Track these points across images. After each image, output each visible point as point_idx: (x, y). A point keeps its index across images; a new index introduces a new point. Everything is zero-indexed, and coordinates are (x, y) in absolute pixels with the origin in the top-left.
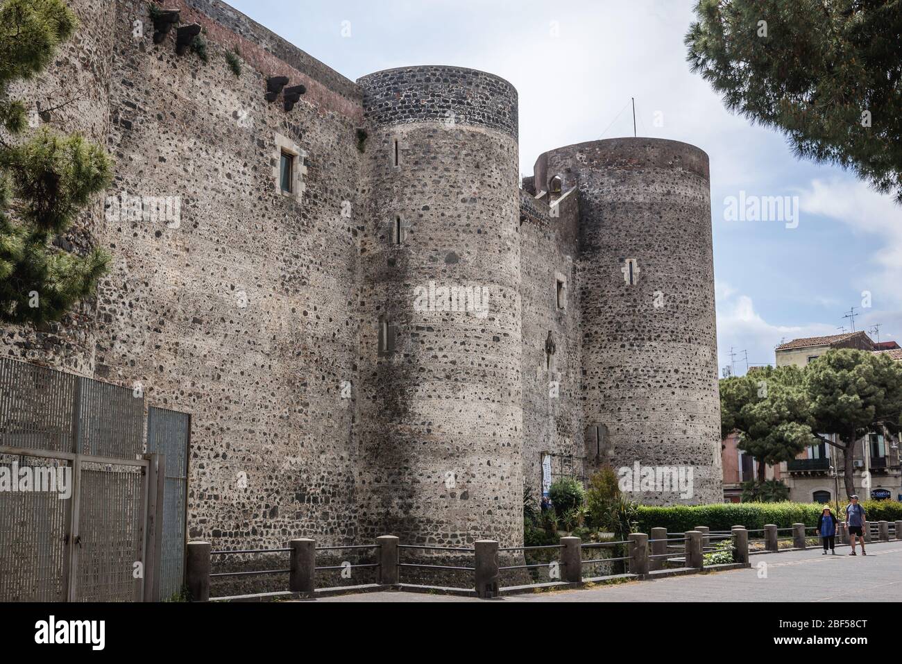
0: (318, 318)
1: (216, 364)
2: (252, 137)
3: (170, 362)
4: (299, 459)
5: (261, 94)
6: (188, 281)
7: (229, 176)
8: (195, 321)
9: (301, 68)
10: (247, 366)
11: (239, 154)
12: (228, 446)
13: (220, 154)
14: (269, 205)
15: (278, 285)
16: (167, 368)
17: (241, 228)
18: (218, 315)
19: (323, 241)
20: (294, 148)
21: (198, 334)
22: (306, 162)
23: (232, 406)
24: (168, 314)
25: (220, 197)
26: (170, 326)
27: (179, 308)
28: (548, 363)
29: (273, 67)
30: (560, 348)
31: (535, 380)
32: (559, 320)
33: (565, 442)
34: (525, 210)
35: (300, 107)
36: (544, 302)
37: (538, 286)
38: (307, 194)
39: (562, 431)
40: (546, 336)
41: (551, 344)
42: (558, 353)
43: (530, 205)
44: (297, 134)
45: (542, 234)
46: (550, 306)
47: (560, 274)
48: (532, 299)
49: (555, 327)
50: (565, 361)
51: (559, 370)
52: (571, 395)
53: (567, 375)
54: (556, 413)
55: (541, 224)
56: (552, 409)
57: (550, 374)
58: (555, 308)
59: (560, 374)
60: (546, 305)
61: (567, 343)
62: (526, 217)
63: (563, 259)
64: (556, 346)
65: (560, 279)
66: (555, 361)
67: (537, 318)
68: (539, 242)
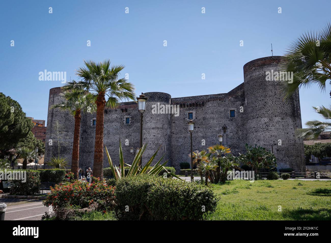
0: (134, 140)
2: (120, 119)
4: (130, 161)
5: (121, 112)
7: (115, 125)
8: (110, 145)
9: (131, 104)
11: (117, 122)
12: (115, 160)
13: (114, 123)
14: (123, 127)
15: (125, 137)
17: (118, 132)
18: (113, 144)
19: (135, 128)
20: (128, 117)
21: (110, 147)
22: (131, 118)
23: (116, 155)
25: (114, 129)
28: (225, 132)
29: (124, 107)
30: (232, 127)
31: (216, 137)
32: (231, 120)
33: (235, 150)
34: (210, 99)
35: (130, 110)
36: (221, 118)
37: (218, 115)
38: (131, 122)
39: (233, 148)
40: (222, 126)
41: (225, 127)
42: (230, 129)
43: (213, 97)
44: (129, 114)
45: (221, 101)
46: (225, 118)
47: (232, 108)
48: (214, 119)
49: (229, 122)
50: (235, 130)
51: (231, 133)
52: (239, 138)
53: (237, 133)
54: (229, 144)
55: (220, 99)
56: (226, 143)
57: (225, 135)
58: (229, 118)
59: (232, 134)
60: (223, 118)
61: (237, 125)
62: (211, 100)
63: (234, 104)
64: (228, 127)
65: (232, 110)
66: (228, 131)
67: (217, 123)
68: (218, 104)
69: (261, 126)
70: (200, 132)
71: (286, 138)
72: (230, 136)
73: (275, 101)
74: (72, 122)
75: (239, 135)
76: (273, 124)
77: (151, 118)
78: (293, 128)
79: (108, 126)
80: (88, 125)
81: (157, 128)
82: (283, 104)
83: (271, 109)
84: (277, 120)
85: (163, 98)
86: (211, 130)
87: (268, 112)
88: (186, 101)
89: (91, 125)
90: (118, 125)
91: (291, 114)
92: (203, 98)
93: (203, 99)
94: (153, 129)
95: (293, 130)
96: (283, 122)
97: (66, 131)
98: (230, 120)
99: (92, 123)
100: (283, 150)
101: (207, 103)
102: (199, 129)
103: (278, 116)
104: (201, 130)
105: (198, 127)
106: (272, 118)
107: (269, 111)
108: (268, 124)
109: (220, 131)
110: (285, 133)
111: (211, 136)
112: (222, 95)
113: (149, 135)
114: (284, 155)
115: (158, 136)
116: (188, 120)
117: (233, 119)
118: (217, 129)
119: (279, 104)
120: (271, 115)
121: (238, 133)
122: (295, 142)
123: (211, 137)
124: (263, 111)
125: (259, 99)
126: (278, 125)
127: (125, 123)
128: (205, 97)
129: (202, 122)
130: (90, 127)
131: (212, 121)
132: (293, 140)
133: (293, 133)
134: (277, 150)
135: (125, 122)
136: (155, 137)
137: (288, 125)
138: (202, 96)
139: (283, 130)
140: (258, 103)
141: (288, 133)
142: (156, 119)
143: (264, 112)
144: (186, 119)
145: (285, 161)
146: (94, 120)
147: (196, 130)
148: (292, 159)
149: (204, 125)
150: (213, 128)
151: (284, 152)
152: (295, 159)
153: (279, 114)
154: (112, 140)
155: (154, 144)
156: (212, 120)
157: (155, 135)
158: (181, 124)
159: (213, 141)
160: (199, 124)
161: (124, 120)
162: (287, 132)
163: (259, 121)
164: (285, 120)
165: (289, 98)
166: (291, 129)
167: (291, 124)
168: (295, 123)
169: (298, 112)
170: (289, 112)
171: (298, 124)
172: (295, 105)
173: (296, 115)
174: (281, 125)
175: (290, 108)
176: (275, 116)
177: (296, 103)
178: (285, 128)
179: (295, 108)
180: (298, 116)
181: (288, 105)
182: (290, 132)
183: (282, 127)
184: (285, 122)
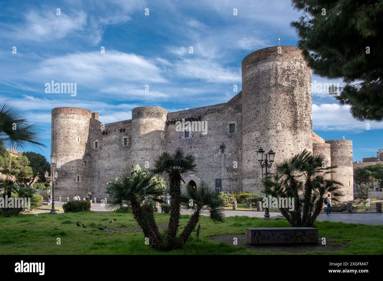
0: (131, 163)
1: (113, 175)
2: (119, 140)
3: (107, 176)
5: (120, 132)
6: (109, 165)
7: (115, 148)
10: (118, 174)
11: (116, 143)
13: (113, 145)
14: (122, 149)
16: (107, 177)
17: (117, 154)
20: (126, 137)
21: (111, 171)
22: (129, 138)
24: (107, 170)
25: (113, 151)
26: (107, 171)
27: (108, 168)
28: (223, 152)
29: (122, 126)
30: (231, 145)
31: (213, 159)
32: (230, 136)
33: (233, 174)
34: (208, 111)
35: (127, 130)
36: (219, 134)
37: (216, 130)
38: (129, 144)
39: (231, 171)
40: (220, 144)
41: (223, 146)
42: (229, 147)
43: (211, 109)
44: (127, 134)
45: (219, 114)
46: (224, 134)
47: (232, 122)
48: (211, 136)
49: (228, 139)
50: (234, 149)
51: (229, 152)
52: (238, 159)
53: (236, 153)
54: (226, 166)
55: (218, 111)
56: (223, 165)
57: (223, 155)
58: (227, 134)
59: (231, 153)
60: (221, 135)
61: (237, 142)
62: (208, 113)
63: (234, 116)
64: (226, 146)
65: (232, 123)
66: (227, 150)
67: (215, 141)
68: (217, 117)
69: (252, 143)
70: (196, 152)
72: (228, 157)
74: (71, 145)
75: (238, 155)
76: (265, 139)
77: (139, 138)
78: (292, 144)
79: (108, 148)
80: (91, 148)
81: (146, 149)
82: (280, 112)
83: (264, 120)
84: (270, 133)
85: (152, 113)
86: (207, 150)
87: (260, 124)
88: (182, 116)
89: (94, 148)
90: (117, 146)
91: (290, 124)
92: (200, 110)
93: (200, 112)
94: (141, 150)
95: (291, 146)
96: (278, 136)
97: (66, 155)
98: (228, 137)
99: (94, 145)
101: (204, 116)
102: (195, 149)
104: (198, 150)
105: (194, 147)
106: (264, 131)
107: (261, 122)
108: (259, 139)
109: (218, 150)
110: (280, 151)
111: (208, 157)
112: (221, 105)
113: (137, 157)
115: (147, 159)
116: (184, 138)
117: (232, 135)
118: (214, 148)
119: (274, 113)
120: (263, 128)
121: (238, 153)
123: (207, 159)
124: (255, 123)
125: (251, 107)
127: (123, 145)
128: (202, 110)
129: (198, 141)
130: (93, 150)
131: (209, 139)
135: (123, 143)
136: (143, 159)
137: (285, 139)
138: (199, 109)
140: (250, 113)
141: (283, 151)
142: (145, 139)
143: (256, 125)
144: (182, 137)
146: (96, 143)
147: (192, 150)
149: (201, 144)
150: (210, 148)
153: (274, 126)
154: (112, 163)
155: (143, 167)
156: (209, 137)
157: (143, 157)
158: (177, 143)
159: (209, 164)
160: (196, 143)
161: (122, 142)
162: (283, 149)
163: (250, 136)
164: (281, 134)
165: (289, 103)
166: (289, 145)
167: (289, 139)
168: (296, 137)
169: (302, 123)
170: (287, 122)
171: (300, 138)
172: (299, 113)
173: (298, 126)
174: (275, 140)
175: (290, 117)
176: (268, 129)
177: (301, 110)
178: (280, 144)
179: (298, 116)
180: (302, 128)
181: (287, 113)
182: (287, 149)
183: (276, 143)
184: (280, 136)
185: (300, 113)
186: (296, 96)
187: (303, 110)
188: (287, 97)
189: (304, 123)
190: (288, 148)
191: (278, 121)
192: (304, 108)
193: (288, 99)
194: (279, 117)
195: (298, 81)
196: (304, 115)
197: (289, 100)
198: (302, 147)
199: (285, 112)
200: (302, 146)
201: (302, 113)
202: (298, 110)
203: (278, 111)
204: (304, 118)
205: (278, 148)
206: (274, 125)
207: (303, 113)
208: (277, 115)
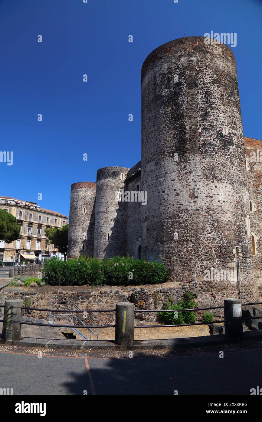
71: (159, 203)
73: (149, 134)
78: (177, 180)
81: (101, 213)
82: (159, 134)
84: (150, 168)
91: (174, 148)
95: (175, 182)
96: (157, 170)
100: (154, 229)
103: (151, 161)
106: (145, 167)
114: (156, 238)
115: (101, 223)
119: (153, 137)
122: (179, 207)
126: (150, 179)
132: (174, 205)
133: (175, 190)
134: (148, 230)
136: (98, 224)
137: (166, 173)
139: (157, 186)
141: (163, 192)
142: (100, 201)
145: (156, 251)
148: (168, 247)
151: (156, 232)
152: (177, 247)
153: (153, 156)
155: (98, 232)
157: (98, 221)
162: (163, 189)
164: (161, 166)
165: (171, 117)
166: (171, 181)
167: (172, 171)
168: (183, 166)
169: (195, 141)
170: (169, 146)
171: (192, 167)
172: (187, 128)
173: (187, 148)
174: (155, 176)
175: (173, 137)
176: (148, 162)
177: (191, 122)
178: (159, 181)
179: (187, 133)
180: (195, 150)
181: (168, 132)
182: (169, 187)
183: (155, 181)
184: (160, 169)
185: (190, 128)
186: (182, 105)
187: (197, 122)
188: (168, 110)
189: (199, 141)
190: (171, 186)
191: (157, 148)
192: (199, 119)
193: (169, 112)
194: (158, 141)
195: (185, 82)
196: (200, 129)
197: (171, 113)
198: (195, 182)
199: (165, 133)
200: (195, 180)
201: (194, 127)
202: (185, 124)
203: (157, 133)
204: (200, 134)
205: (158, 188)
206: (153, 154)
207: (197, 126)
208: (156, 140)
